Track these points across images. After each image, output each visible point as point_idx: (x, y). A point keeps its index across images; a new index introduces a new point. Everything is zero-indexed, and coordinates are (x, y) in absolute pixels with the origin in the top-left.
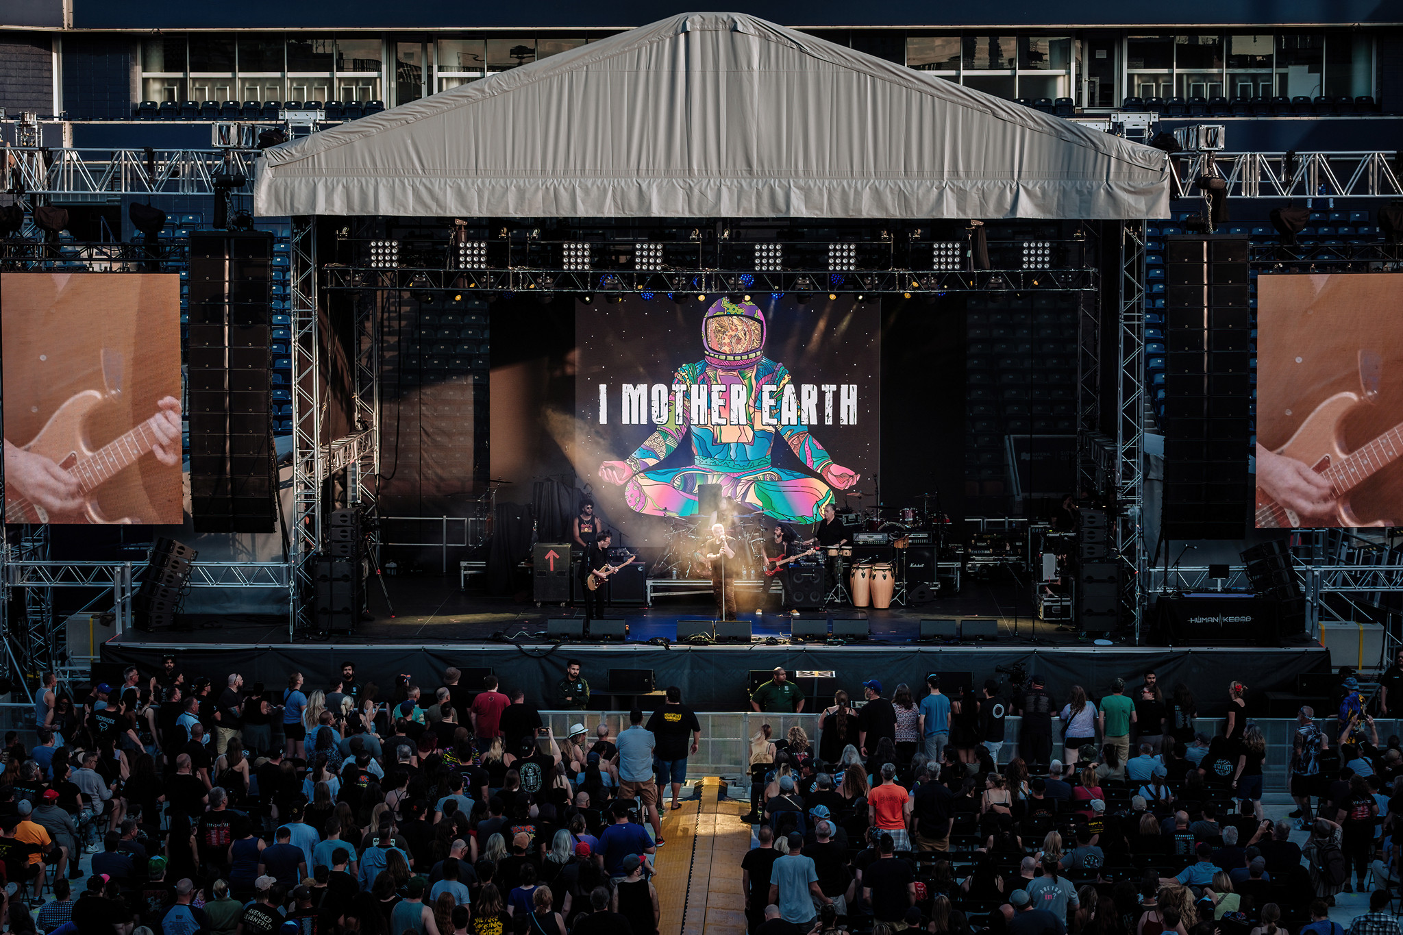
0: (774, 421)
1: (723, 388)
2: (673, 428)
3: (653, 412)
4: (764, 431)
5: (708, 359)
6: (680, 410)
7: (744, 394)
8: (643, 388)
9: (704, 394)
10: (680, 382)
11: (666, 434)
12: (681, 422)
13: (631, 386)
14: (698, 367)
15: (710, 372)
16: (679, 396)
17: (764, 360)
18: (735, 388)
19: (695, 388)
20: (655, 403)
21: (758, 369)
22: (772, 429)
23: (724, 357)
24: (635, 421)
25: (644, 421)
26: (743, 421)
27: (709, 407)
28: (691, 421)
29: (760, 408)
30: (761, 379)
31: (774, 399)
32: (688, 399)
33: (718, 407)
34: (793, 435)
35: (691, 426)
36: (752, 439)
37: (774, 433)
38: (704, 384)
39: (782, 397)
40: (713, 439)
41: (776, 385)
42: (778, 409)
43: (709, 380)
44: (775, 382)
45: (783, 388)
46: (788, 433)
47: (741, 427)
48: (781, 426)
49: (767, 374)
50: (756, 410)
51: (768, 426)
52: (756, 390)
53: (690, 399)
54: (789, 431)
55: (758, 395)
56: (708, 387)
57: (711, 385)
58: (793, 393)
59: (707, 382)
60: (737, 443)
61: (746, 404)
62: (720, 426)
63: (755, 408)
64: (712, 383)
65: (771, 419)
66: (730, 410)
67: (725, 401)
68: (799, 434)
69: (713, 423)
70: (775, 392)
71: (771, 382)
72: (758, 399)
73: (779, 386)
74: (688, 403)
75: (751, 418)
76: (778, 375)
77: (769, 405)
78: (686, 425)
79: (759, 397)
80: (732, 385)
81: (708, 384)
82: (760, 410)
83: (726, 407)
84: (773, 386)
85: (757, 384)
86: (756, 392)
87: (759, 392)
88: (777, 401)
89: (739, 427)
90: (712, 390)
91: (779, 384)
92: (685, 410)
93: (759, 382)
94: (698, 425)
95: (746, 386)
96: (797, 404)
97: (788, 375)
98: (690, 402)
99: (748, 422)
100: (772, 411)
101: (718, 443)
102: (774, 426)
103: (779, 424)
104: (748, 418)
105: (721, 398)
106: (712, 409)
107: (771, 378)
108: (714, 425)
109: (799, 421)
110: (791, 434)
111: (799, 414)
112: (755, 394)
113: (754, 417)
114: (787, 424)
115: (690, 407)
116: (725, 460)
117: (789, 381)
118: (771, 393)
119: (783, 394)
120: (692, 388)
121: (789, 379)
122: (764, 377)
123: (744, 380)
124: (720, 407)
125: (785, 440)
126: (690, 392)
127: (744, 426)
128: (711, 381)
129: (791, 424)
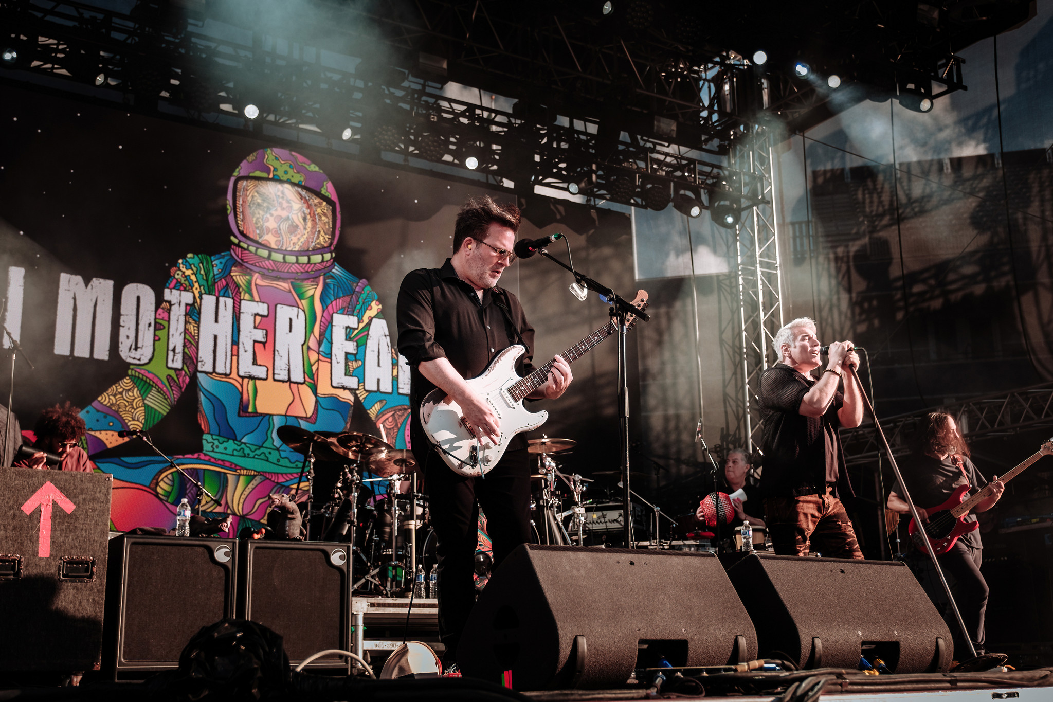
0: (352, 382)
1: (263, 309)
2: (163, 374)
3: (122, 338)
4: (334, 399)
5: (235, 253)
6: (177, 340)
7: (300, 324)
8: (103, 287)
9: (226, 315)
10: (180, 286)
11: (145, 384)
12: (178, 364)
13: (79, 279)
14: (217, 264)
15: (239, 277)
16: (178, 314)
17: (337, 270)
18: (284, 313)
19: (208, 301)
20: (127, 320)
21: (326, 286)
22: (348, 397)
23: (264, 253)
24: (82, 351)
25: (102, 353)
26: (298, 376)
27: (235, 342)
28: (200, 364)
29: (329, 355)
30: (332, 302)
31: (352, 341)
32: (194, 320)
33: (252, 343)
34: (385, 411)
35: (199, 375)
36: (314, 412)
37: (352, 404)
38: (226, 297)
39: (367, 339)
40: (240, 404)
41: (357, 316)
42: (359, 360)
43: (237, 292)
44: (356, 311)
45: (369, 324)
46: (376, 405)
47: (294, 386)
48: (364, 392)
49: (342, 295)
50: (321, 358)
51: (342, 390)
52: (321, 321)
53: (199, 322)
54: (378, 403)
55: (325, 331)
56: (234, 303)
57: (241, 300)
58: (385, 336)
59: (232, 294)
60: (286, 415)
61: (303, 345)
62: (253, 381)
63: (319, 354)
64: (242, 298)
65: (347, 377)
66: (274, 351)
67: (267, 334)
68: (395, 410)
69: (241, 374)
70: (355, 329)
71: (347, 311)
72: (325, 337)
73: (362, 319)
74: (196, 328)
75: (312, 371)
76: (360, 300)
77: (345, 351)
78: (189, 371)
79: (327, 335)
80: (279, 306)
81: (235, 298)
82: (327, 358)
83: (266, 345)
84: (351, 317)
85: (324, 311)
86: (321, 325)
87: (328, 326)
88: (358, 346)
89: (290, 386)
90: (241, 311)
91: (362, 317)
92: (188, 340)
93: (327, 307)
94: (211, 373)
95: (304, 311)
96: (392, 356)
97: (378, 303)
98: (199, 327)
99: (307, 379)
100: (349, 363)
101: (250, 413)
102: (353, 391)
103: (360, 388)
104: (306, 371)
105: (259, 327)
106: (241, 345)
107: (349, 304)
108: (243, 378)
109: (395, 386)
110: (381, 408)
111: (395, 373)
112: (320, 328)
113: (318, 369)
114: (375, 389)
115: (198, 336)
116: (262, 447)
117: (378, 313)
118: (348, 330)
119: (368, 334)
120: (203, 301)
121: (379, 310)
122: (336, 300)
123: (300, 300)
124: (256, 344)
125: (371, 418)
126: (200, 309)
127: (300, 386)
128: (240, 293)
129: (382, 389)
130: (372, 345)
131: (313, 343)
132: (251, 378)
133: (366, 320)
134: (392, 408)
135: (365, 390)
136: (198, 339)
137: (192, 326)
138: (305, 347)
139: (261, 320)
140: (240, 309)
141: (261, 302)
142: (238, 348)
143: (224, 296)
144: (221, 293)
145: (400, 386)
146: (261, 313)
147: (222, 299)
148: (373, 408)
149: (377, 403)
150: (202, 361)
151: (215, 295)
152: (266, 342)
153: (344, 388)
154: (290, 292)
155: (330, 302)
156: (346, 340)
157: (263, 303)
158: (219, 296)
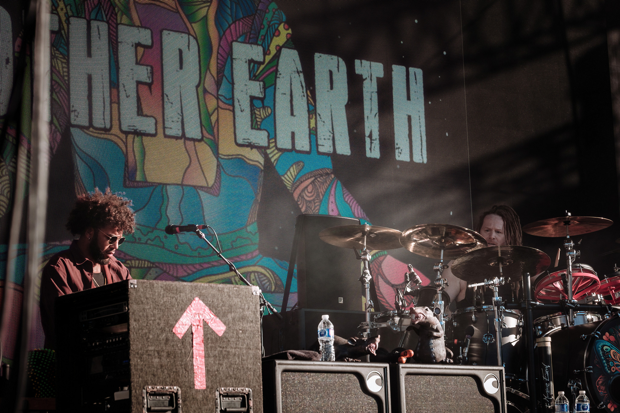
0: (261, 138)
1: (145, 37)
4: (240, 161)
7: (192, 58)
9: (101, 46)
18: (172, 43)
19: (78, 28)
21: (221, 2)
22: (257, 158)
27: (114, 84)
28: (72, 115)
29: (231, 101)
30: (230, 26)
31: (258, 80)
32: (61, 54)
33: (134, 85)
34: (302, 177)
35: (72, 130)
36: (216, 179)
37: (262, 168)
38: (99, 20)
39: (276, 77)
40: (125, 170)
41: (262, 45)
42: (268, 107)
43: (112, 13)
44: (260, 38)
45: (277, 56)
46: (292, 170)
47: (190, 144)
48: (276, 151)
49: (242, 16)
50: (221, 104)
51: (249, 149)
52: (218, 53)
53: (68, 56)
54: (294, 166)
55: (224, 66)
56: (109, 28)
57: (117, 25)
58: (298, 72)
59: (106, 16)
60: (182, 185)
61: (197, 87)
62: (140, 137)
63: (218, 99)
64: (119, 22)
65: (254, 132)
66: (163, 96)
67: (152, 73)
68: (314, 176)
69: (125, 128)
70: (260, 63)
71: (250, 38)
72: (224, 75)
73: (268, 49)
74: (64, 65)
75: (211, 124)
76: (265, 23)
77: (249, 94)
78: (60, 125)
79: (227, 72)
80: (165, 32)
81: (110, 22)
82: (229, 105)
83: (153, 87)
84: (254, 47)
85: (220, 39)
86: (218, 59)
87: (226, 60)
88: (265, 88)
89: (185, 144)
90: (119, 40)
91: (269, 46)
92: (56, 82)
93: (224, 33)
94: (87, 128)
95: (196, 38)
96: (308, 100)
97: (286, 26)
98: (68, 63)
99: (206, 134)
100: (257, 112)
101: (138, 182)
102: (262, 149)
103: (272, 145)
104: (204, 123)
105: (141, 63)
106: (121, 88)
107: (251, 28)
108: (127, 133)
109: (314, 144)
110: (298, 174)
111: (313, 125)
112: (218, 63)
113: (218, 120)
114: (289, 147)
115: (68, 76)
116: (155, 228)
117: (288, 40)
118: (252, 64)
119: (277, 71)
120: (71, 26)
121: (289, 36)
122: (234, 22)
123: (191, 23)
124: (139, 85)
125: (286, 186)
126: (68, 38)
127: (197, 143)
128: (116, 15)
129: (298, 148)
130: (282, 85)
131: (209, 83)
132: (137, 133)
133: (273, 51)
134: (311, 172)
135: (277, 148)
136: (69, 80)
137: (59, 62)
138: (200, 89)
139: (144, 51)
140: (117, 37)
141: (142, 27)
142: (118, 92)
143: (96, 19)
144: (93, 16)
145: (320, 142)
146: (144, 42)
147: (94, 24)
148: (289, 174)
149: (292, 166)
150: (75, 111)
151: (85, 18)
152: (152, 83)
153: (251, 146)
154: (178, 12)
155: (227, 26)
156: (250, 79)
157: (146, 28)
158: (91, 20)
